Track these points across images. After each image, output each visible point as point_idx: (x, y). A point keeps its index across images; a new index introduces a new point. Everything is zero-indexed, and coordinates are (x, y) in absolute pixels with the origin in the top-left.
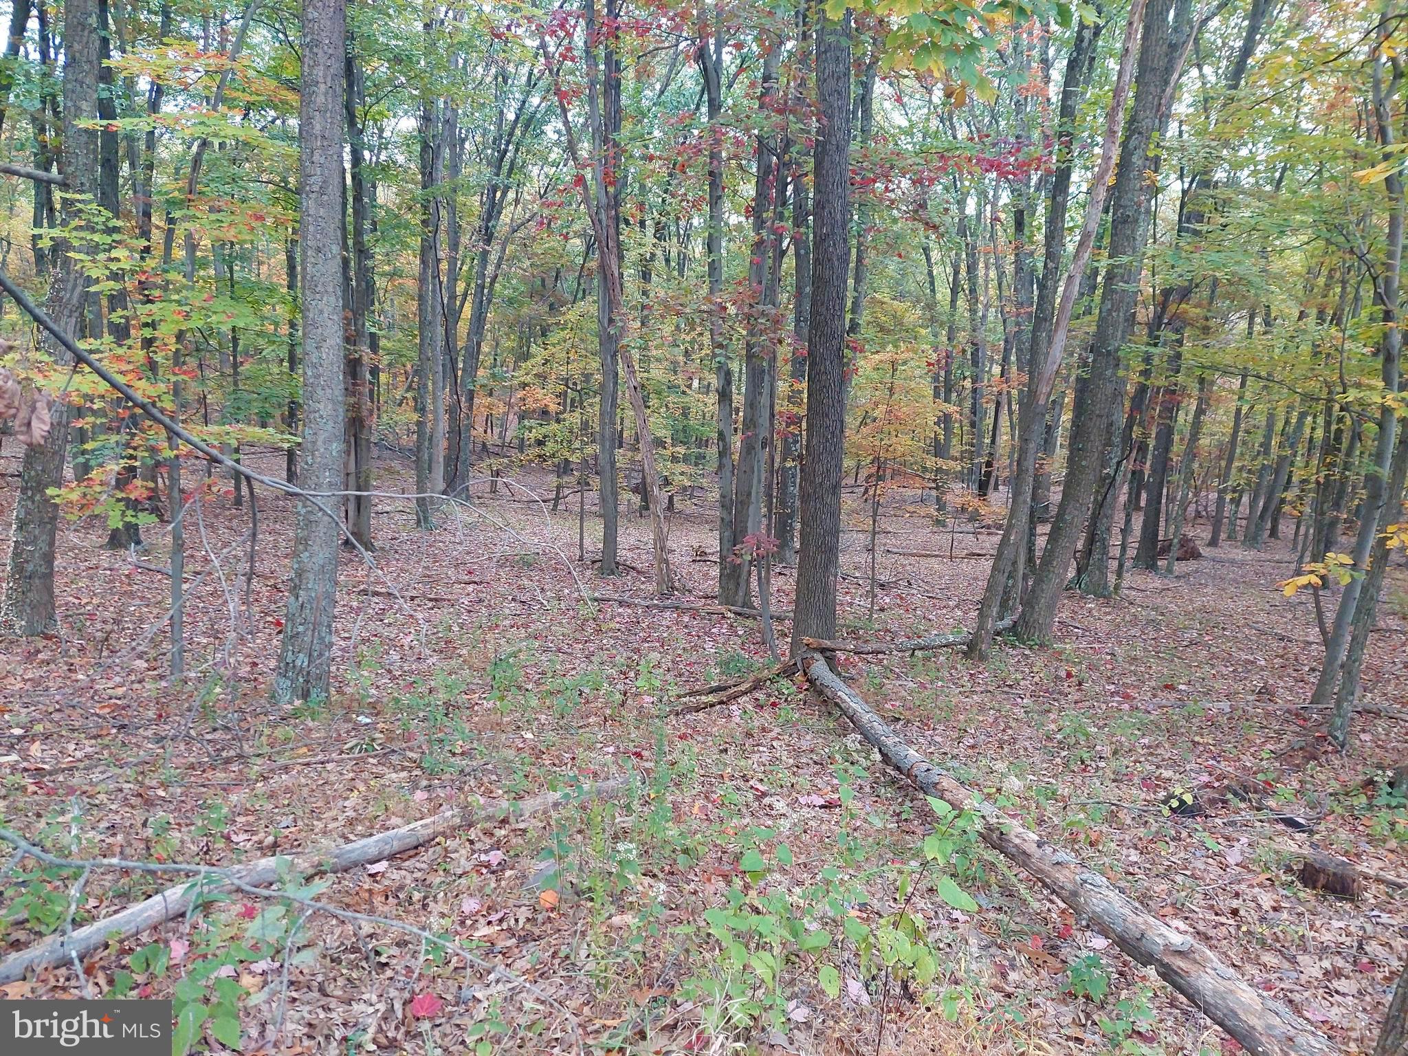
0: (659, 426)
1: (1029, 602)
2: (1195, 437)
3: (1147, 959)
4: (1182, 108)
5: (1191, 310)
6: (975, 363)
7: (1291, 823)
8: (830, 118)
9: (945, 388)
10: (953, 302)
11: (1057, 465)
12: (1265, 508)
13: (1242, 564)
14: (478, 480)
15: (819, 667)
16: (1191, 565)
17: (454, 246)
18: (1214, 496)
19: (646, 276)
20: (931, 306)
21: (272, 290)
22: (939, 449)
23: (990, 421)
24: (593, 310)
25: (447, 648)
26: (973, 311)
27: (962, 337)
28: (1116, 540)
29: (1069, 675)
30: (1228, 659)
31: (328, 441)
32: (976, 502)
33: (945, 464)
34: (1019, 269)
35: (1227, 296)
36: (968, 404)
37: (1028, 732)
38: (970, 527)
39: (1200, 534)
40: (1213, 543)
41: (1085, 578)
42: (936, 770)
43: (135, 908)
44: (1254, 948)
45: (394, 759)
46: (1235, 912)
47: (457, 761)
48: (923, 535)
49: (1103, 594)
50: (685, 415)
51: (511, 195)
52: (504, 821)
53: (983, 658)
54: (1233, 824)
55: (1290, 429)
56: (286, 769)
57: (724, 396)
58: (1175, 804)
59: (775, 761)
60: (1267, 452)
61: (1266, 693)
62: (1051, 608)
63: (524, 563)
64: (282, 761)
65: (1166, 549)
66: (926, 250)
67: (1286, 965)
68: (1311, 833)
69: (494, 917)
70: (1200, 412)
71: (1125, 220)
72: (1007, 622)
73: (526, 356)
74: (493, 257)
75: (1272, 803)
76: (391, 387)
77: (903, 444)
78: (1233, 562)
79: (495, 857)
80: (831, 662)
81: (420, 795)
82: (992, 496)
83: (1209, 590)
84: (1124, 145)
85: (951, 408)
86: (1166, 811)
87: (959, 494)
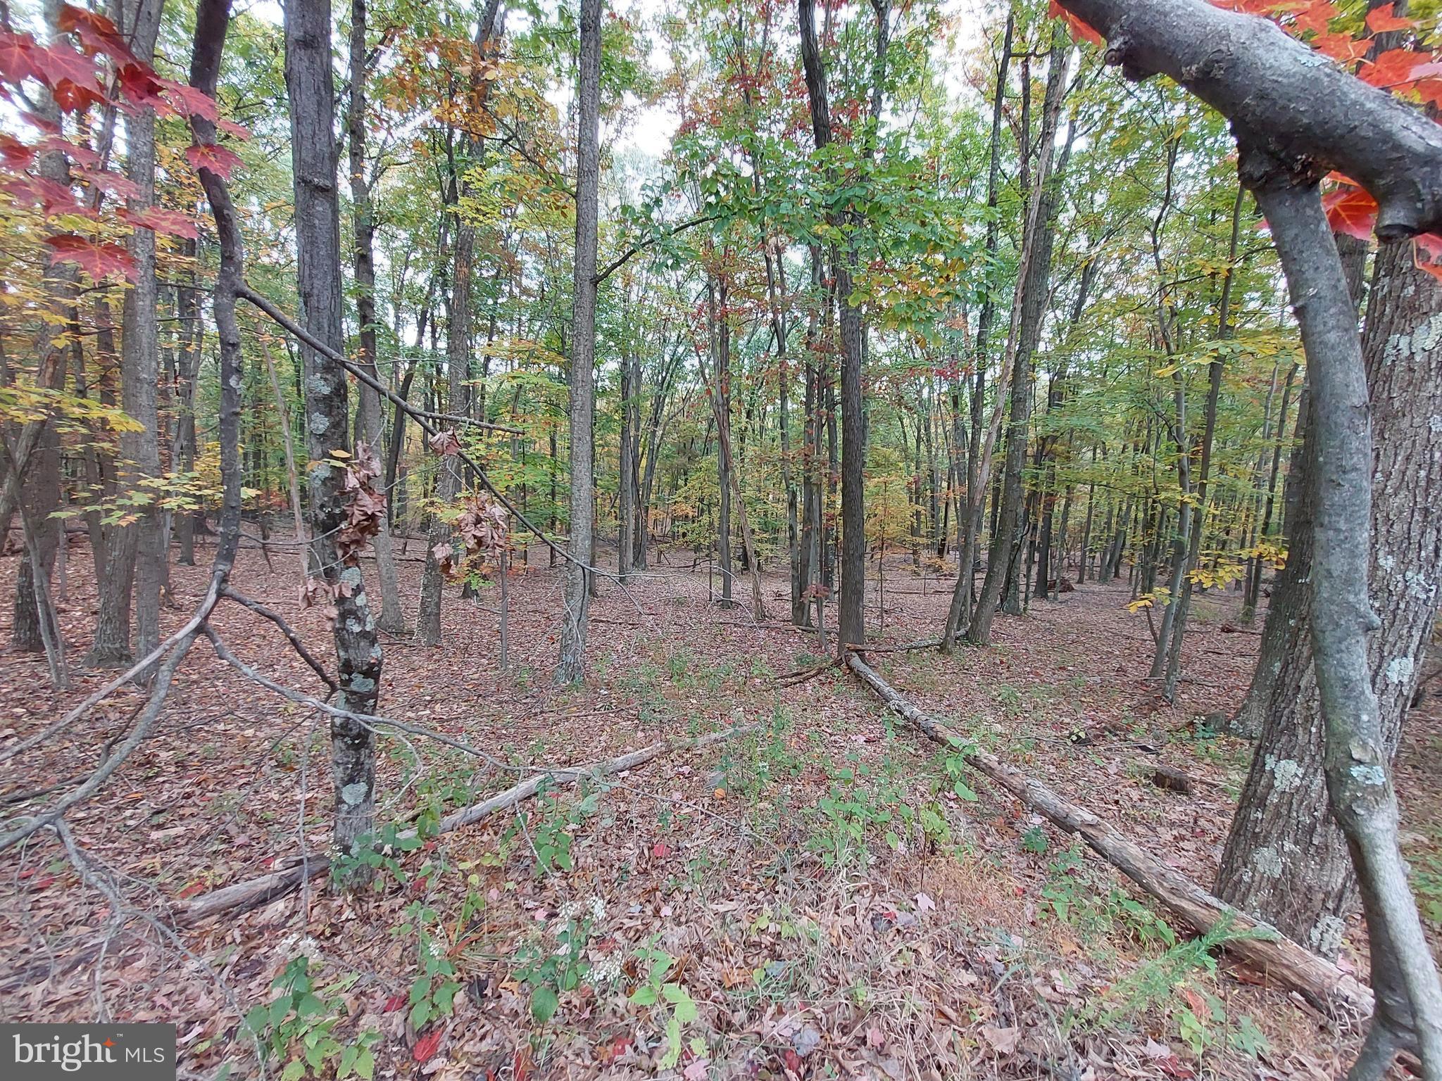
0: (753, 523)
1: (975, 620)
2: (1065, 520)
3: (1070, 829)
4: (1046, 334)
5: (1058, 447)
6: (932, 481)
7: (1144, 748)
8: (849, 354)
9: (916, 495)
10: (918, 447)
11: (984, 537)
12: (1111, 560)
13: (1100, 593)
14: (651, 557)
15: (856, 661)
16: (1068, 595)
17: (637, 429)
18: (1079, 554)
19: (742, 440)
20: (905, 450)
21: (543, 458)
22: (914, 531)
23: (942, 514)
24: (716, 460)
25: (642, 651)
26: (929, 452)
27: (924, 466)
28: (1023, 581)
29: (1002, 662)
30: (1096, 652)
31: (584, 540)
32: (939, 562)
33: (919, 540)
34: (956, 428)
35: (1080, 438)
36: (929, 505)
37: (981, 696)
38: (934, 576)
39: (1072, 576)
40: (1080, 581)
41: (1005, 603)
42: (932, 720)
43: (502, 794)
44: (1130, 823)
45: (623, 713)
46: (1117, 802)
47: (657, 715)
48: (907, 581)
49: (1016, 612)
50: (766, 515)
51: (667, 400)
52: (688, 750)
53: (950, 653)
54: (1110, 750)
55: (1123, 513)
56: (567, 719)
57: (792, 505)
58: (1074, 738)
59: (834, 715)
60: (1109, 529)
61: (1121, 670)
62: (989, 623)
63: (680, 603)
64: (564, 715)
65: (1053, 585)
66: (901, 419)
67: (1151, 833)
68: (1158, 755)
69: (691, 803)
70: (1067, 505)
71: (1019, 400)
72: (962, 632)
73: (677, 487)
74: (659, 433)
75: (1132, 737)
76: (603, 506)
77: (892, 529)
78: (1093, 593)
79: (686, 769)
80: (862, 657)
81: (640, 734)
82: (946, 557)
83: (1080, 609)
84: (1016, 360)
85: (920, 508)
86: (1070, 743)
87: (925, 556)
